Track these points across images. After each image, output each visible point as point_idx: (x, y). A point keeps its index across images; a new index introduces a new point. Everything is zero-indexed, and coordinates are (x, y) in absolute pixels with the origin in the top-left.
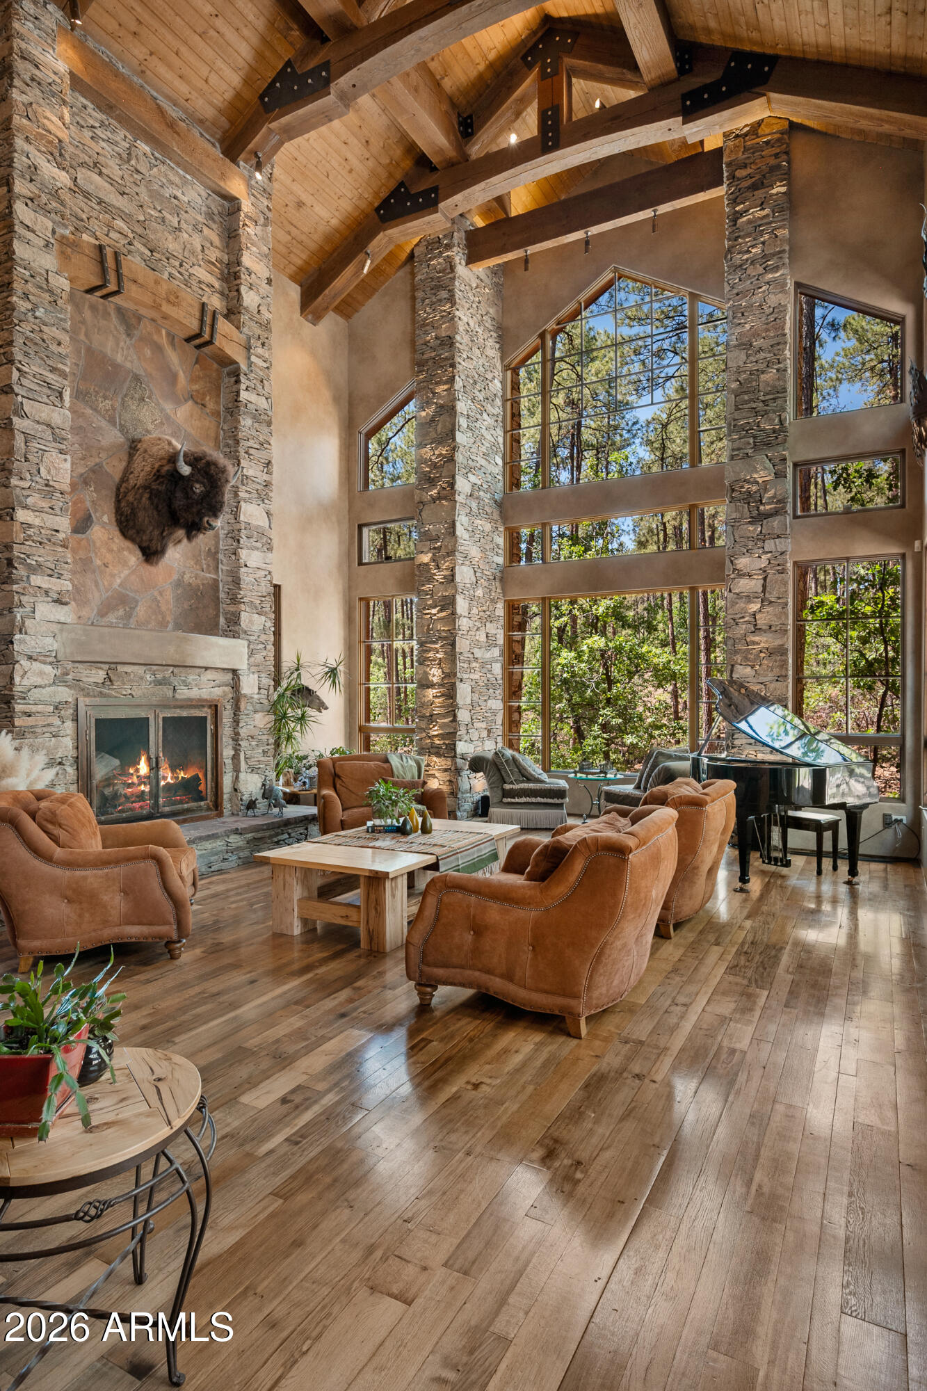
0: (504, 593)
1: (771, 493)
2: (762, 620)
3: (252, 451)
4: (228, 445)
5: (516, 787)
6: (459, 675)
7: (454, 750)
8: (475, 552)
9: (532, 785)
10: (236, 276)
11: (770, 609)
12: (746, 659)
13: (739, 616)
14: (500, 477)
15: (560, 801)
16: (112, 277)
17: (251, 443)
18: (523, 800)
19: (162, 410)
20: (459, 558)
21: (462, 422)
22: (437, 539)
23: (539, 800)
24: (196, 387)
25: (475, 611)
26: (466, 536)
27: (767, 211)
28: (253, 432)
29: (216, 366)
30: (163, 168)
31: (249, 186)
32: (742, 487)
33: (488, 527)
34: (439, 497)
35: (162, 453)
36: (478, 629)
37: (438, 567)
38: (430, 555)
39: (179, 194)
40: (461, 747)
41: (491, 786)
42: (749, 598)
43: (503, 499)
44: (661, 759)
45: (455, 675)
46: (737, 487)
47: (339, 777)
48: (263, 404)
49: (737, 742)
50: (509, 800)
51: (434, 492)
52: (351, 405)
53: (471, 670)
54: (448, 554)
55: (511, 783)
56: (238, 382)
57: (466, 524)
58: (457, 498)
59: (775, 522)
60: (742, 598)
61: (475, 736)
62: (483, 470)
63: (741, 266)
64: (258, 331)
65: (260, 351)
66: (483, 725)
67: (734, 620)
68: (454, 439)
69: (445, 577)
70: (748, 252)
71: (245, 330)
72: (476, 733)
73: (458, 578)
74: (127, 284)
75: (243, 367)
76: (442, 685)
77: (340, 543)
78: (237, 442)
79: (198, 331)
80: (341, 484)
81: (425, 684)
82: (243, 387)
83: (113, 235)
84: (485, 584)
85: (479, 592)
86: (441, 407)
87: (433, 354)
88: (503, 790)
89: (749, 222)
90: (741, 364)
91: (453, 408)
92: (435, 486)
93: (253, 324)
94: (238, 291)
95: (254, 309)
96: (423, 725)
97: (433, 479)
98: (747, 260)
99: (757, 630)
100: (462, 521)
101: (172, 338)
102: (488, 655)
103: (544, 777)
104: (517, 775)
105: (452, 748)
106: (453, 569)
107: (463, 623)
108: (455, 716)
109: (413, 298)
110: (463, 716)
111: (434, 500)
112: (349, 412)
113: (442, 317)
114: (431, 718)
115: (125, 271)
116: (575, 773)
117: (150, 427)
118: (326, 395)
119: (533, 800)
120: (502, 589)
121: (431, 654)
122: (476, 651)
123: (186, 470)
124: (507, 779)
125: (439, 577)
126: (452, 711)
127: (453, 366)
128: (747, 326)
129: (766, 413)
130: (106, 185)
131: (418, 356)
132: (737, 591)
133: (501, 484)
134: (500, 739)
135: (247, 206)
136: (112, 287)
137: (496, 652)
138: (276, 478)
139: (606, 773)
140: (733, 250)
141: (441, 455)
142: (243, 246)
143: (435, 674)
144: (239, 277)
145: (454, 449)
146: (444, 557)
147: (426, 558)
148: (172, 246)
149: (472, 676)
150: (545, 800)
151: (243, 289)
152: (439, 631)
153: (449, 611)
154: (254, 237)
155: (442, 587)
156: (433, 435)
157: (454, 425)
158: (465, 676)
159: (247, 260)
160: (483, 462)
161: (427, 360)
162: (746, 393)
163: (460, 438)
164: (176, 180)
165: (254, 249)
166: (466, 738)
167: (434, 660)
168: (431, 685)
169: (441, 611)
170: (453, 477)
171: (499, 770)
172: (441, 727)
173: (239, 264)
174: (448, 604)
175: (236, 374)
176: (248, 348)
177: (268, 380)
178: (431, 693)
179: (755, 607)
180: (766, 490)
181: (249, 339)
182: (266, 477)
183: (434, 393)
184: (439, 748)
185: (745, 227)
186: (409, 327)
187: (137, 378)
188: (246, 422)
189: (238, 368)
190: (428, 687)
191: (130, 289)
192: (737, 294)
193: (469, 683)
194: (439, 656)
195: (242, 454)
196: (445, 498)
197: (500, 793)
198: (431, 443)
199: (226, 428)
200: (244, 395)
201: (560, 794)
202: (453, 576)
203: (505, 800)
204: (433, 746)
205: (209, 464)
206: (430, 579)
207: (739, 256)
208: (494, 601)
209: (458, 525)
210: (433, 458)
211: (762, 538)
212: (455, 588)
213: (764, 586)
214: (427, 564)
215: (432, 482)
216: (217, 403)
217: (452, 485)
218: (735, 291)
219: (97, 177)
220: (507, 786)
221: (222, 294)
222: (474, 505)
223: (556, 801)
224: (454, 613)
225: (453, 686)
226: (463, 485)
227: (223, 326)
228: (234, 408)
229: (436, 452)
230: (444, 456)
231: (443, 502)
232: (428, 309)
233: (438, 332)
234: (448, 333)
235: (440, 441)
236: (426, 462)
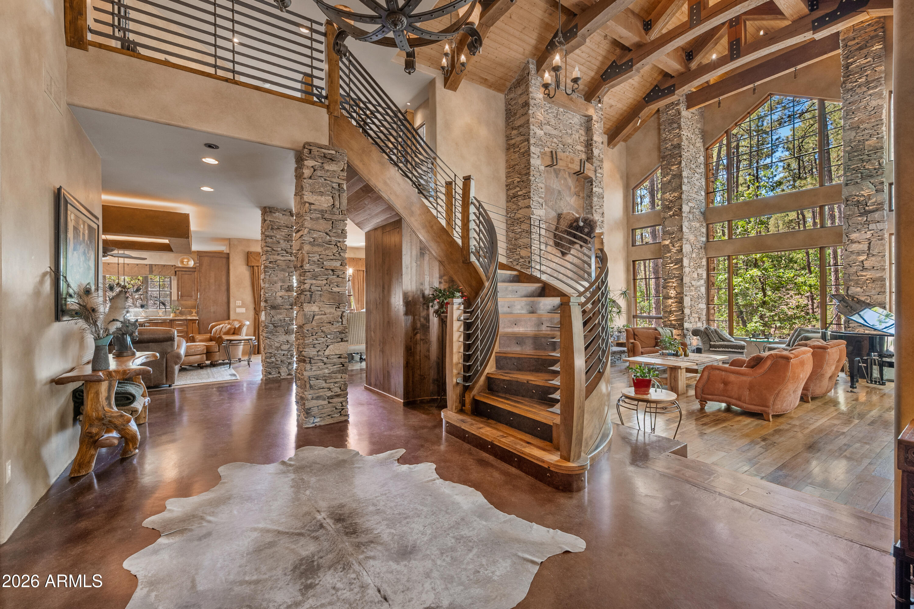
0: (706, 254)
1: (874, 200)
2: (868, 264)
3: (597, 210)
4: (588, 209)
5: (717, 343)
6: (685, 293)
7: (683, 326)
8: (692, 238)
9: (726, 343)
10: (591, 145)
11: (873, 258)
12: (858, 284)
13: (852, 262)
14: (704, 201)
15: (742, 351)
16: (555, 161)
17: (597, 207)
18: (721, 349)
19: (567, 201)
20: (684, 242)
21: (685, 180)
22: (673, 233)
23: (730, 350)
24: (577, 190)
25: (692, 264)
26: (687, 231)
27: (869, 60)
28: (598, 203)
29: (583, 180)
30: (567, 114)
31: (596, 109)
32: (854, 199)
33: (698, 225)
34: (674, 215)
35: (571, 218)
36: (694, 272)
37: (673, 246)
38: (669, 241)
39: (572, 122)
40: (686, 325)
41: (704, 343)
42: (859, 254)
43: (705, 210)
44: (802, 332)
45: (683, 293)
46: (850, 199)
47: (637, 335)
48: (600, 191)
49: (851, 325)
50: (713, 349)
51: (671, 213)
52: (628, 177)
53: (691, 291)
54: (679, 240)
55: (715, 341)
56: (592, 185)
57: (687, 226)
58: (683, 215)
59: (877, 215)
60: (854, 253)
61: (692, 320)
62: (695, 199)
63: (852, 89)
64: (599, 164)
65: (600, 171)
66: (697, 315)
67: (849, 265)
68: (681, 189)
69: (677, 250)
70: (856, 81)
71: (595, 165)
72: (693, 319)
73: (684, 250)
74: (559, 161)
75: (594, 179)
76: (675, 298)
77: (624, 237)
78: (592, 207)
79: (579, 170)
80: (624, 212)
81: (667, 297)
82: (594, 186)
83: (553, 144)
84: (697, 251)
85: (694, 255)
86: (675, 175)
87: (670, 153)
88: (710, 344)
89: (857, 66)
90: (852, 138)
91: (681, 175)
92: (671, 210)
93: (597, 161)
94: (592, 150)
95: (597, 156)
96: (666, 315)
97: (670, 207)
98: (856, 86)
99: (865, 269)
100: (685, 224)
101: (569, 173)
102: (699, 284)
103: (733, 340)
104: (717, 338)
105: (682, 325)
106: (681, 246)
107: (687, 270)
108: (683, 311)
109: (659, 129)
110: (687, 311)
111: (671, 216)
112: (627, 181)
113: (675, 136)
114: (671, 312)
115: (558, 157)
116: (750, 338)
117: (563, 208)
118: (618, 176)
119: (727, 350)
120: (705, 252)
121: (670, 284)
122: (693, 282)
123: (581, 224)
124: (712, 340)
125: (674, 250)
126: (681, 309)
127: (681, 156)
128: (856, 119)
130: (551, 128)
131: (662, 154)
132: (851, 250)
133: (704, 204)
134: (704, 322)
135: (595, 118)
136: (555, 164)
137: (702, 282)
138: (605, 219)
139: (768, 339)
140: (847, 82)
141: (674, 196)
142: (594, 133)
143: (672, 293)
144: (592, 145)
145: (681, 193)
146: (677, 241)
147: (667, 242)
148: (570, 141)
149: (691, 293)
150: (733, 350)
151: (594, 149)
152: (675, 274)
153: (679, 265)
154: (597, 128)
155: (675, 255)
156: (670, 188)
157: (681, 182)
158: (688, 294)
159: (595, 138)
160: (695, 196)
161: (667, 156)
162: (855, 152)
163: (684, 187)
164: (570, 116)
165: (597, 133)
166: (688, 321)
167: (672, 287)
168: (671, 298)
169: (675, 265)
170: (681, 206)
171: (708, 336)
172: (675, 316)
173: (592, 140)
174: (680, 261)
175: (591, 182)
176: (595, 171)
177: (602, 181)
178: (670, 301)
179: (863, 258)
180: (870, 199)
181: (596, 168)
182: (602, 219)
183: (670, 170)
184: (674, 325)
185: (854, 69)
186: (657, 142)
187: (559, 192)
188: (595, 199)
189: (592, 180)
190: (669, 299)
191: (560, 163)
192: (850, 103)
193: (690, 296)
194: (674, 285)
195: (594, 212)
196: (677, 215)
197: (709, 346)
198: (669, 192)
199: (587, 202)
200: (594, 189)
201: (743, 347)
202: (681, 250)
203: (711, 349)
204: (671, 324)
205: (590, 221)
206: (669, 251)
207: (850, 85)
208: (701, 259)
209: (684, 226)
210: (670, 198)
211: (868, 223)
212: (683, 254)
213: (869, 247)
214: (668, 245)
215: (670, 209)
216: (584, 194)
217: (680, 209)
218: (848, 102)
219: (548, 127)
220: (712, 343)
221: (585, 152)
222: (691, 216)
223: (739, 350)
224: (682, 266)
225: (682, 298)
226: (685, 208)
227: (587, 165)
228: (590, 195)
229: (672, 195)
230: (676, 197)
231: (676, 217)
232: (667, 133)
233: (673, 142)
234: (678, 142)
235: (674, 190)
236: (667, 200)
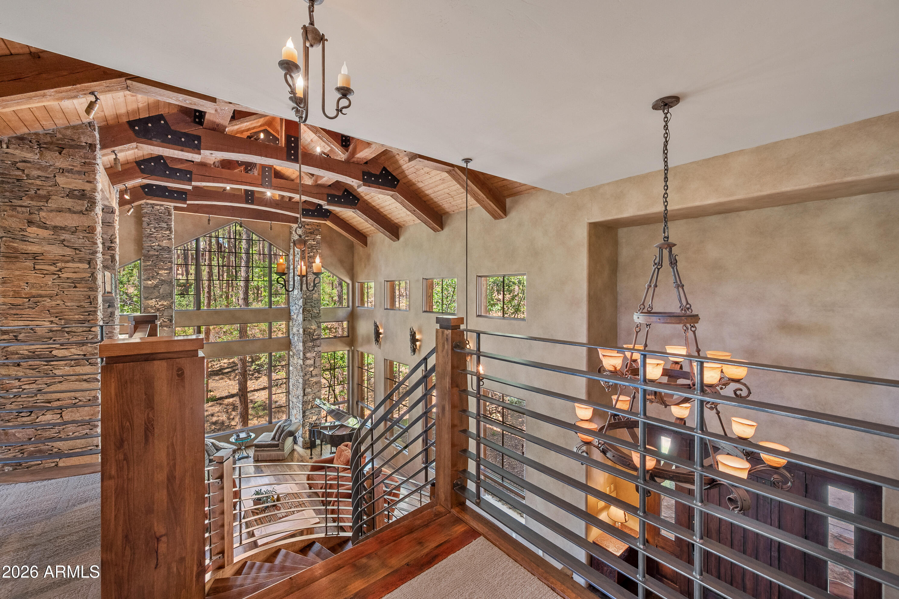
1: (316, 333)
2: (314, 373)
11: (316, 369)
12: (309, 386)
13: (307, 372)
27: (315, 243)
32: (308, 330)
34: (161, 325)
42: (310, 366)
46: (306, 330)
49: (306, 414)
51: (158, 323)
58: (173, 326)
59: (318, 342)
60: (308, 366)
67: (305, 374)
68: (172, 298)
70: (309, 254)
86: (162, 280)
87: (156, 253)
92: (158, 320)
97: (157, 316)
98: (309, 256)
99: (312, 376)
113: (163, 236)
127: (171, 262)
128: (309, 278)
129: (315, 307)
131: (145, 252)
132: (306, 364)
141: (163, 305)
145: (172, 303)
156: (157, 294)
157: (172, 291)
161: (153, 256)
162: (309, 299)
170: (171, 316)
179: (312, 369)
180: (315, 331)
183: (158, 274)
196: (166, 326)
198: (156, 298)
210: (157, 306)
211: (314, 346)
213: (314, 362)
217: (171, 320)
229: (160, 303)
230: (166, 306)
231: (165, 328)
232: (153, 230)
233: (160, 243)
234: (168, 245)
235: (163, 298)
236: (152, 307)
